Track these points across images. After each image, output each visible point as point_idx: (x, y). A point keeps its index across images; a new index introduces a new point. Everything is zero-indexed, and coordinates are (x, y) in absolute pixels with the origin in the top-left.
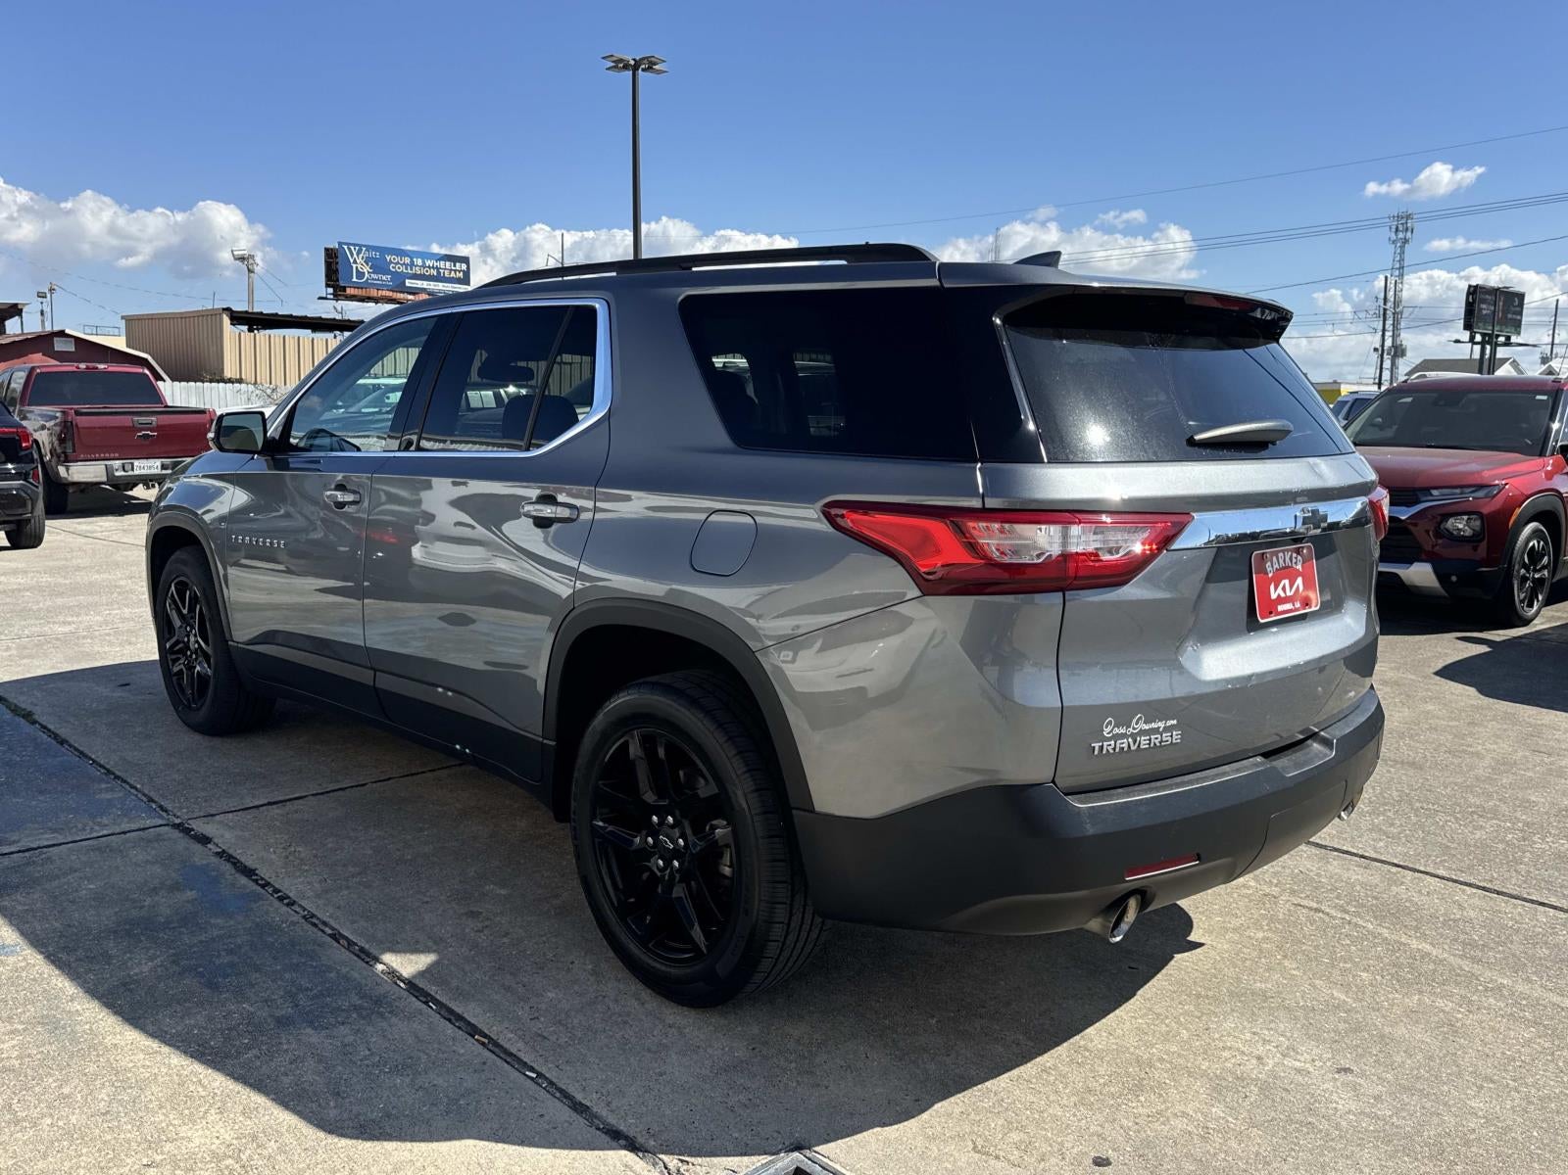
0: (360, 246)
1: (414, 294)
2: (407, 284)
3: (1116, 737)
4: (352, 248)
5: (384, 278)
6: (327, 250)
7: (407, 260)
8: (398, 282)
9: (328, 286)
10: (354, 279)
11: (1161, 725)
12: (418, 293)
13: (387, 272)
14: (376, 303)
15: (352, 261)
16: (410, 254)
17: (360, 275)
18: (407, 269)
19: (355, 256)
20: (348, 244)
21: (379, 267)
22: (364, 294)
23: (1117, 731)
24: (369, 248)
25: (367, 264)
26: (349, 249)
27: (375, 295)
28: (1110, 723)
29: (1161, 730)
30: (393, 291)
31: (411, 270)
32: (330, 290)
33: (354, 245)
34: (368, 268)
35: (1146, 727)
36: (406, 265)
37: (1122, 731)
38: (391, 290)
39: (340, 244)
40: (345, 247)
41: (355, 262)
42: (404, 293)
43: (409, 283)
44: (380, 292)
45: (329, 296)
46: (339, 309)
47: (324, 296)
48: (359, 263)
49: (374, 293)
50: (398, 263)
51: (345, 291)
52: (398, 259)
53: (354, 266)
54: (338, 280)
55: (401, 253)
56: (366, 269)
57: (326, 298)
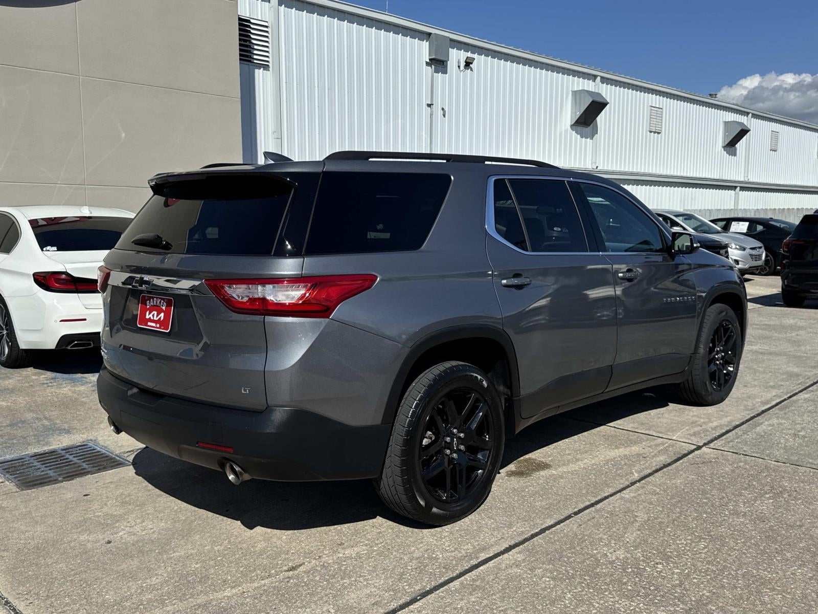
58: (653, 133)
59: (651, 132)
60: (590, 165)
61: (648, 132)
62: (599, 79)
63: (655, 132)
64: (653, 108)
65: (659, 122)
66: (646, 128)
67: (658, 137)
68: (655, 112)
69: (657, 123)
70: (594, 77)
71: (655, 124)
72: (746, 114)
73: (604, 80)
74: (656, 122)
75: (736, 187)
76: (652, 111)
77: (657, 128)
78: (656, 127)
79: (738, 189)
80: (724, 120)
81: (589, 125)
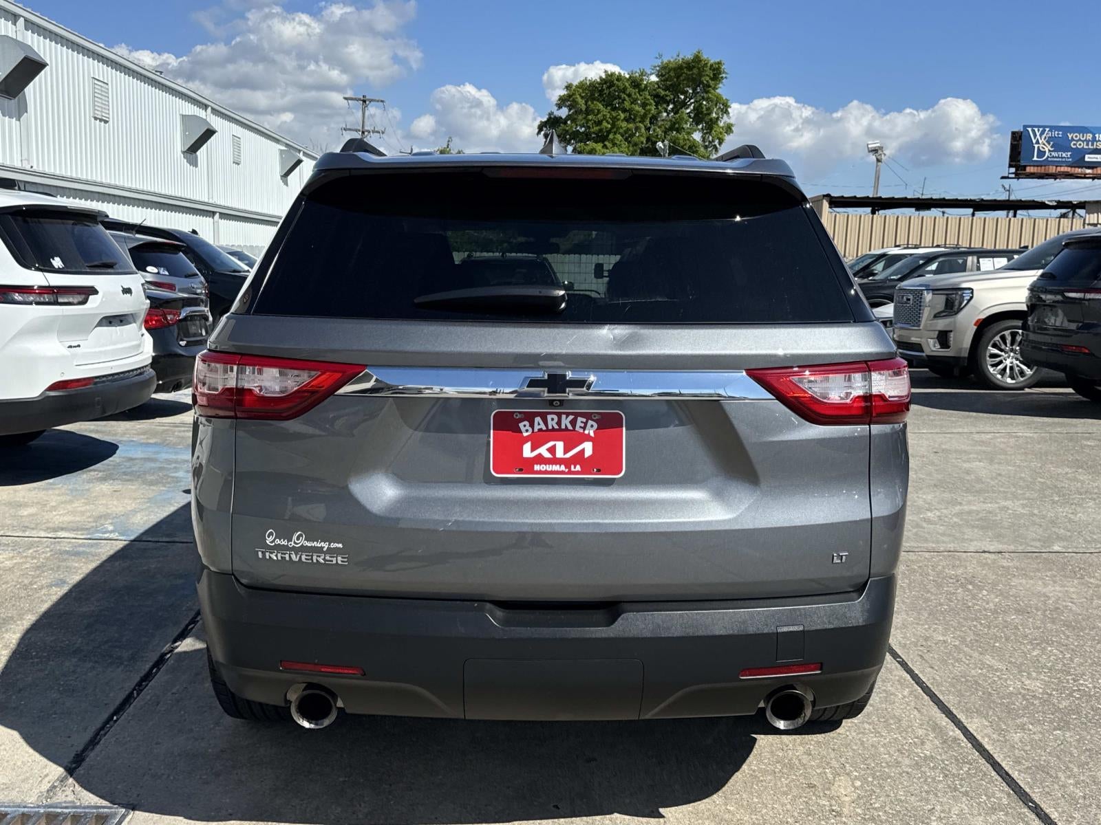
0: (1044, 127)
1: (1092, 168)
2: (1087, 159)
3: (279, 548)
4: (1036, 129)
5: (1064, 155)
6: (1013, 133)
7: (1090, 136)
8: (1077, 158)
9: (1010, 166)
10: (1035, 158)
11: (325, 546)
12: (1096, 167)
13: (1068, 149)
14: (1055, 179)
15: (1034, 141)
16: (1092, 130)
17: (1041, 154)
18: (1088, 145)
19: (1038, 137)
20: (1029, 126)
21: (1059, 145)
22: (1043, 171)
23: (278, 541)
24: (1052, 128)
25: (1049, 144)
26: (1033, 131)
27: (1054, 171)
28: (271, 534)
29: (325, 549)
30: (1071, 167)
31: (1092, 145)
32: (1013, 170)
33: (1039, 127)
34: (1049, 147)
35: (309, 544)
36: (1088, 141)
37: (283, 543)
38: (1069, 166)
39: (1025, 127)
40: (1030, 129)
41: (1038, 142)
42: (1082, 167)
43: (1088, 158)
44: (1059, 169)
45: (1010, 176)
46: (1007, 187)
47: (1007, 175)
48: (1041, 143)
49: (1052, 170)
50: (1080, 140)
51: (1025, 170)
52: (1080, 136)
53: (1036, 146)
54: (1019, 161)
55: (1083, 130)
56: (1047, 148)
57: (1008, 178)
58: (98, 121)
59: (96, 119)
60: (20, 162)
61: (93, 119)
62: (21, 21)
63: (101, 120)
64: (96, 82)
65: (105, 104)
66: (90, 113)
67: (105, 127)
68: (99, 88)
69: (104, 106)
70: (15, 18)
71: (102, 108)
72: (204, 107)
73: (30, 25)
74: (102, 103)
75: (214, 213)
76: (96, 86)
77: (104, 114)
78: (102, 112)
79: (217, 216)
80: (181, 113)
81: (15, 97)
